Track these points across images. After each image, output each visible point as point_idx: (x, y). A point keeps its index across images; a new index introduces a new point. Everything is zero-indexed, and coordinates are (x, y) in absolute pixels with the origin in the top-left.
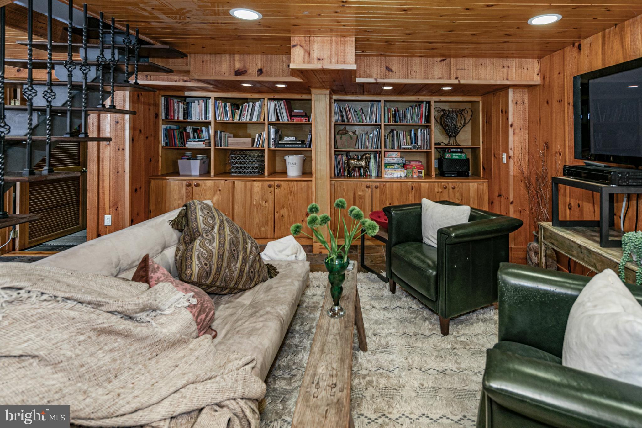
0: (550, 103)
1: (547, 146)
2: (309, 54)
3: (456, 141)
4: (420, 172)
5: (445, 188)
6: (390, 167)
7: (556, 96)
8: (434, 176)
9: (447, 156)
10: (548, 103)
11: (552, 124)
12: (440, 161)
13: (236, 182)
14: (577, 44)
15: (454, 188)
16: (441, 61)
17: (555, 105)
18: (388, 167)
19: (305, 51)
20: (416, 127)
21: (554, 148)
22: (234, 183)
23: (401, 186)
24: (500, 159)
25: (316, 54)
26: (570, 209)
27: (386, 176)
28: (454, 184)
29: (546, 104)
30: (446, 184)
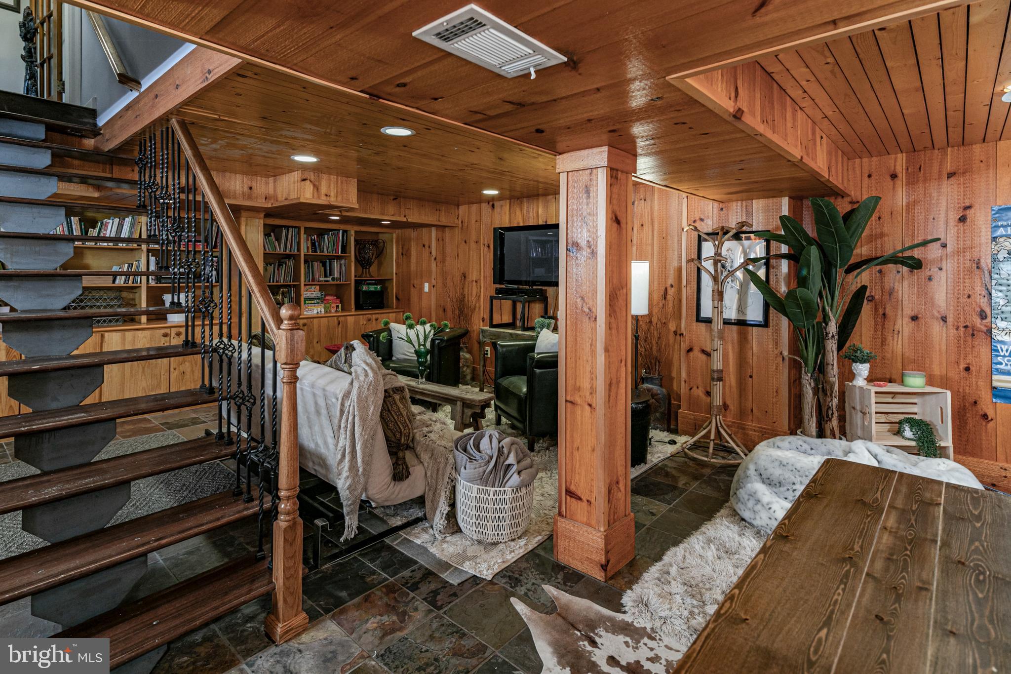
0: (468, 242)
1: (464, 276)
2: (318, 190)
3: (369, 273)
4: (337, 307)
5: (369, 320)
6: (310, 302)
7: (474, 237)
8: (354, 310)
9: (365, 288)
10: (465, 242)
11: (469, 258)
12: (358, 292)
13: (106, 334)
14: (491, 203)
15: (377, 320)
16: (394, 199)
17: (473, 245)
18: (307, 302)
19: (314, 186)
20: (331, 258)
21: (470, 277)
22: (102, 336)
23: (328, 322)
24: (422, 288)
25: (323, 189)
26: (483, 321)
27: (305, 313)
28: (377, 316)
29: (464, 243)
30: (369, 316)
